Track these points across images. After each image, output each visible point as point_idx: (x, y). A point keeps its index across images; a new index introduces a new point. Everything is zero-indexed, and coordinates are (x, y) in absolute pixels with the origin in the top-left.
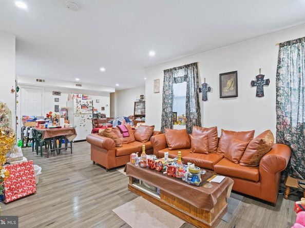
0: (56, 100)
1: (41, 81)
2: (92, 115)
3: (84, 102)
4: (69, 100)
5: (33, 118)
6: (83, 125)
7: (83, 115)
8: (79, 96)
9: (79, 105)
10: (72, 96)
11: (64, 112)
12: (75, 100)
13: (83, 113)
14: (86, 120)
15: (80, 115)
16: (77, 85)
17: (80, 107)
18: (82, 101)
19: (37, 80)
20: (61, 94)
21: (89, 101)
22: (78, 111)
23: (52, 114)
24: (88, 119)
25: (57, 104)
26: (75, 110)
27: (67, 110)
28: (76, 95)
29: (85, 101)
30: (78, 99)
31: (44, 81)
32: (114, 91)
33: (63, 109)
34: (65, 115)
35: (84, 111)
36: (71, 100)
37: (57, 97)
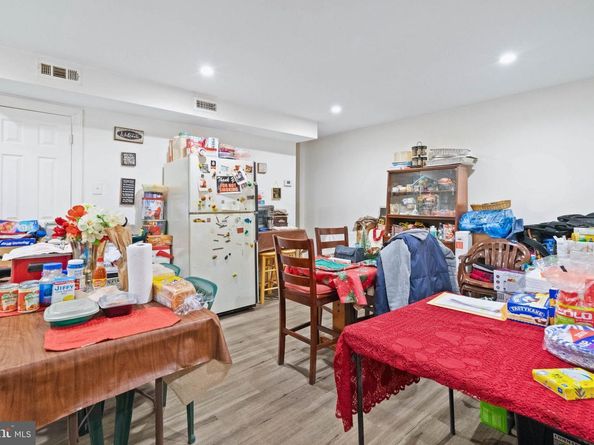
0: (128, 160)
1: (59, 73)
2: (252, 217)
3: (226, 167)
4: (170, 159)
5: (32, 229)
6: (221, 255)
7: (222, 217)
8: (209, 144)
9: (208, 177)
10: (183, 143)
11: (155, 206)
12: (194, 160)
13: (224, 207)
14: (235, 236)
15: (213, 217)
16: (199, 104)
17: (212, 184)
18: (220, 162)
19: (45, 69)
20: (145, 138)
21: (243, 163)
22: (207, 202)
23: (81, 223)
24: (240, 230)
25: (128, 173)
26: (195, 199)
27: (163, 197)
28: (196, 139)
29: (232, 164)
30: (205, 153)
31: (74, 75)
32: (316, 137)
33: (150, 195)
34: (156, 216)
35: (225, 201)
36: (179, 159)
37: (129, 147)
